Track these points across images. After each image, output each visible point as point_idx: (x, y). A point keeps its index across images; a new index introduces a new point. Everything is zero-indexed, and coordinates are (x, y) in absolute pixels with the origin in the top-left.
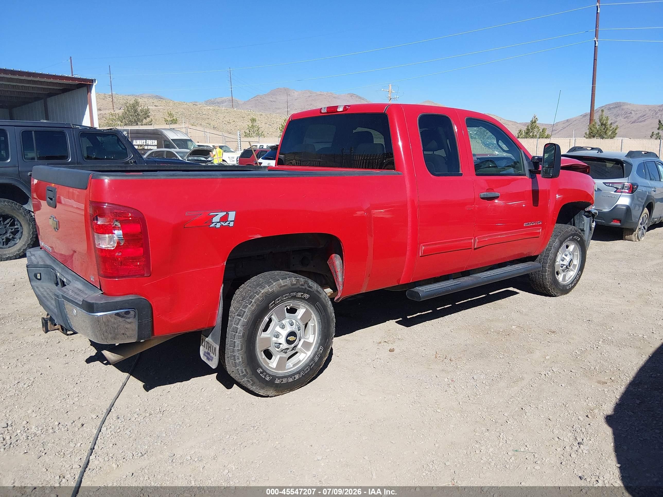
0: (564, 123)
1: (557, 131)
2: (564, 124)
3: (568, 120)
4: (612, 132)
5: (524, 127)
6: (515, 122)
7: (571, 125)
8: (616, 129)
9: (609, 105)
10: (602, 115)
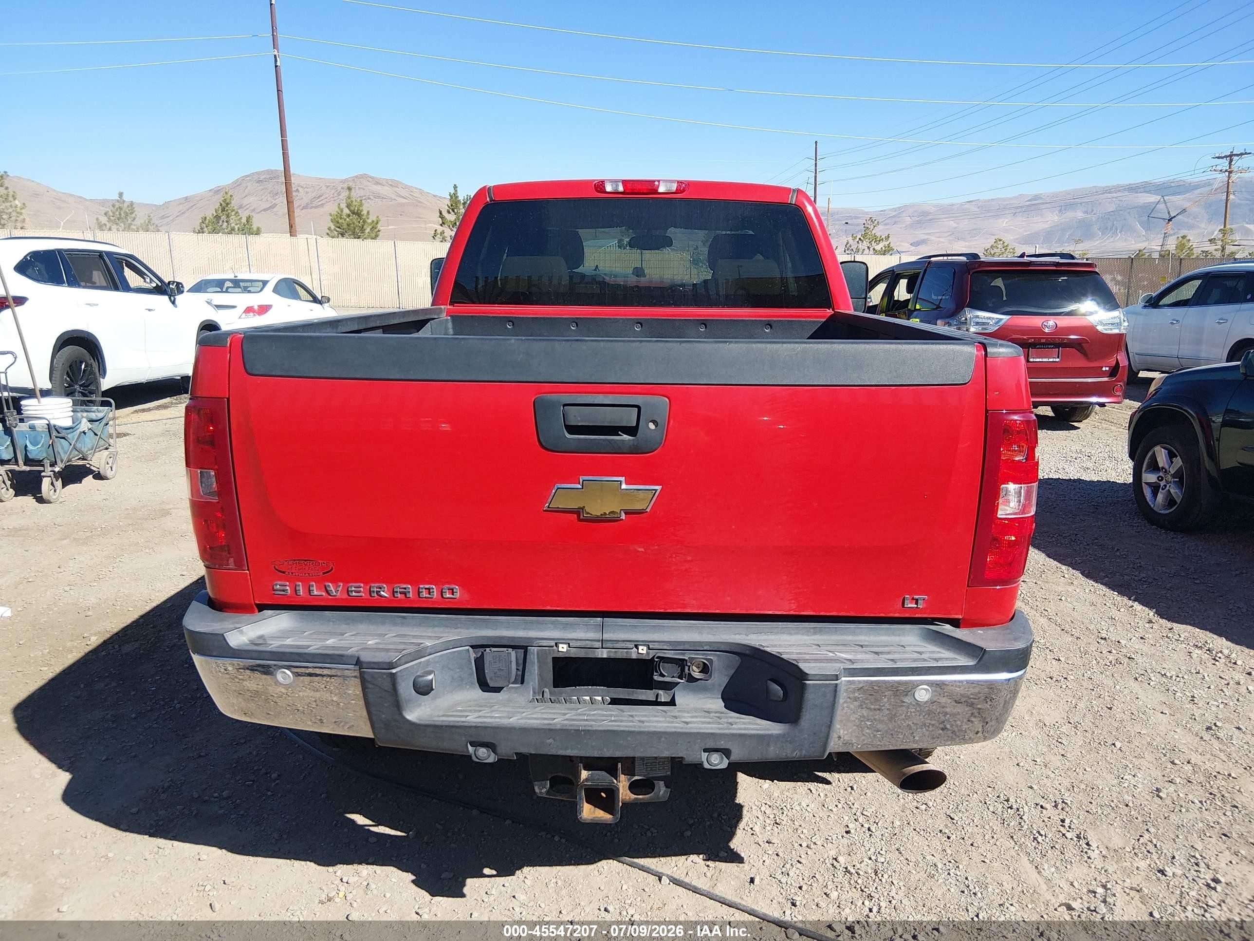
0: (180, 204)
1: (171, 218)
2: (181, 206)
3: (186, 198)
4: (371, 227)
5: (101, 208)
6: (80, 197)
7: (194, 207)
8: (377, 223)
9: (258, 173)
10: (349, 197)
